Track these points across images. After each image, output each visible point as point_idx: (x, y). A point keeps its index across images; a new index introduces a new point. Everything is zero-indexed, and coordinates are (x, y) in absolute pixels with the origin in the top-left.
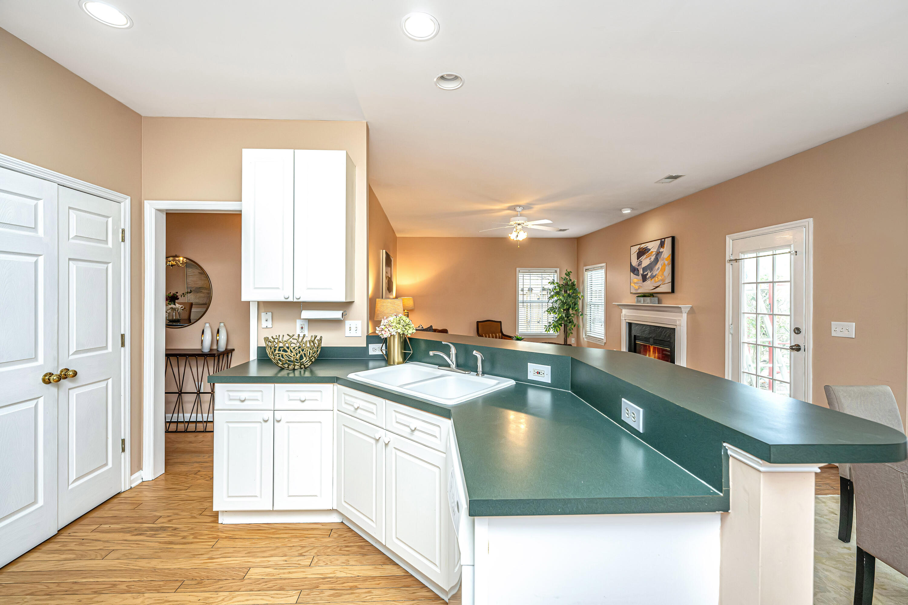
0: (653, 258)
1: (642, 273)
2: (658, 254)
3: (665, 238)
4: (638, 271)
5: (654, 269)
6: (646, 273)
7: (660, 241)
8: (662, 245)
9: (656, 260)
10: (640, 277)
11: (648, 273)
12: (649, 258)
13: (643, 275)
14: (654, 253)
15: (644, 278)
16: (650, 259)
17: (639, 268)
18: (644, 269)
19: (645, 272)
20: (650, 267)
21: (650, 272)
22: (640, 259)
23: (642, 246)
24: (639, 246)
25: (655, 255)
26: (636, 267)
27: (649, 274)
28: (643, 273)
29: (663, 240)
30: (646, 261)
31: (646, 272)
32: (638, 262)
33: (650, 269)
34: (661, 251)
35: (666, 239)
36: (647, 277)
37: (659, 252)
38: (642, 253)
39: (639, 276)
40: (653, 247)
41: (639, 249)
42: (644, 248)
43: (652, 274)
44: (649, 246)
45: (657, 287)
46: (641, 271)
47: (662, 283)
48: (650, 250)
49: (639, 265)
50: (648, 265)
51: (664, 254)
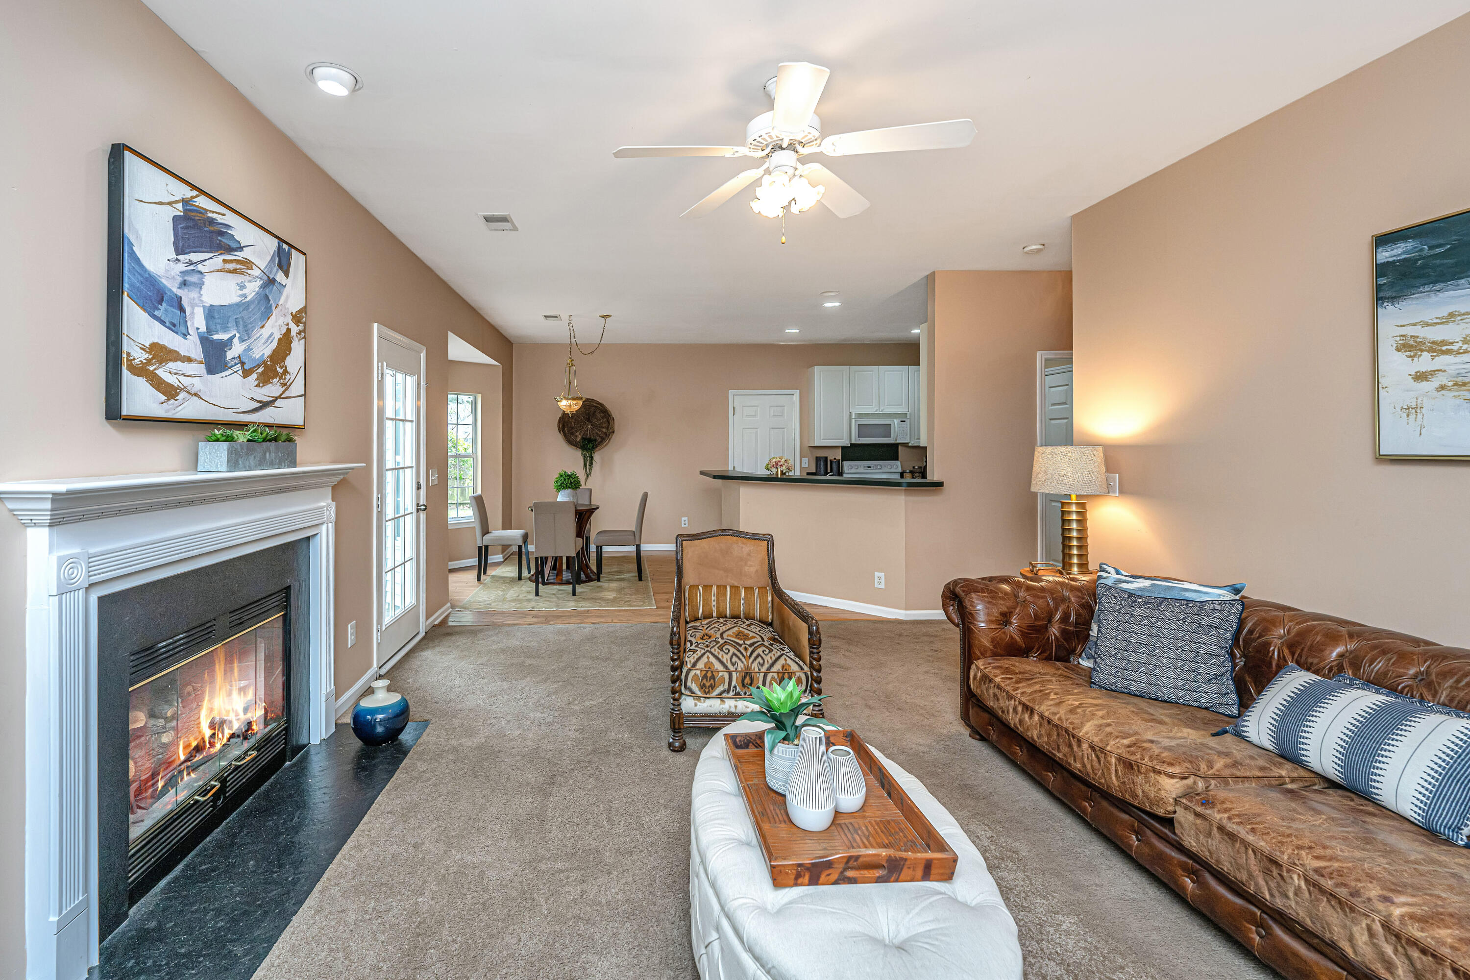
0: (252, 288)
1: (203, 329)
2: (269, 285)
3: (289, 245)
4: (182, 309)
5: (256, 333)
6: (224, 336)
7: (275, 240)
8: (283, 262)
9: (265, 305)
10: (193, 345)
11: (231, 340)
12: (238, 279)
13: (205, 341)
14: (257, 272)
15: (214, 357)
16: (241, 287)
17: (187, 297)
18: (215, 317)
19: (217, 332)
20: (241, 319)
21: (242, 341)
22: (195, 257)
23: (202, 202)
24: (189, 193)
25: (259, 283)
26: (164, 281)
27: (237, 349)
28: (210, 331)
29: (286, 246)
30: (217, 284)
31: (225, 329)
32: (182, 267)
33: (241, 328)
34: (277, 279)
35: (293, 251)
36: (230, 355)
37: (274, 281)
39: (185, 336)
40: (254, 247)
41: (185, 202)
42: (212, 221)
43: (249, 349)
44: (242, 231)
45: (264, 405)
46: (198, 321)
47: (280, 397)
48: (241, 248)
49: (184, 284)
50: (230, 306)
51: (288, 297)
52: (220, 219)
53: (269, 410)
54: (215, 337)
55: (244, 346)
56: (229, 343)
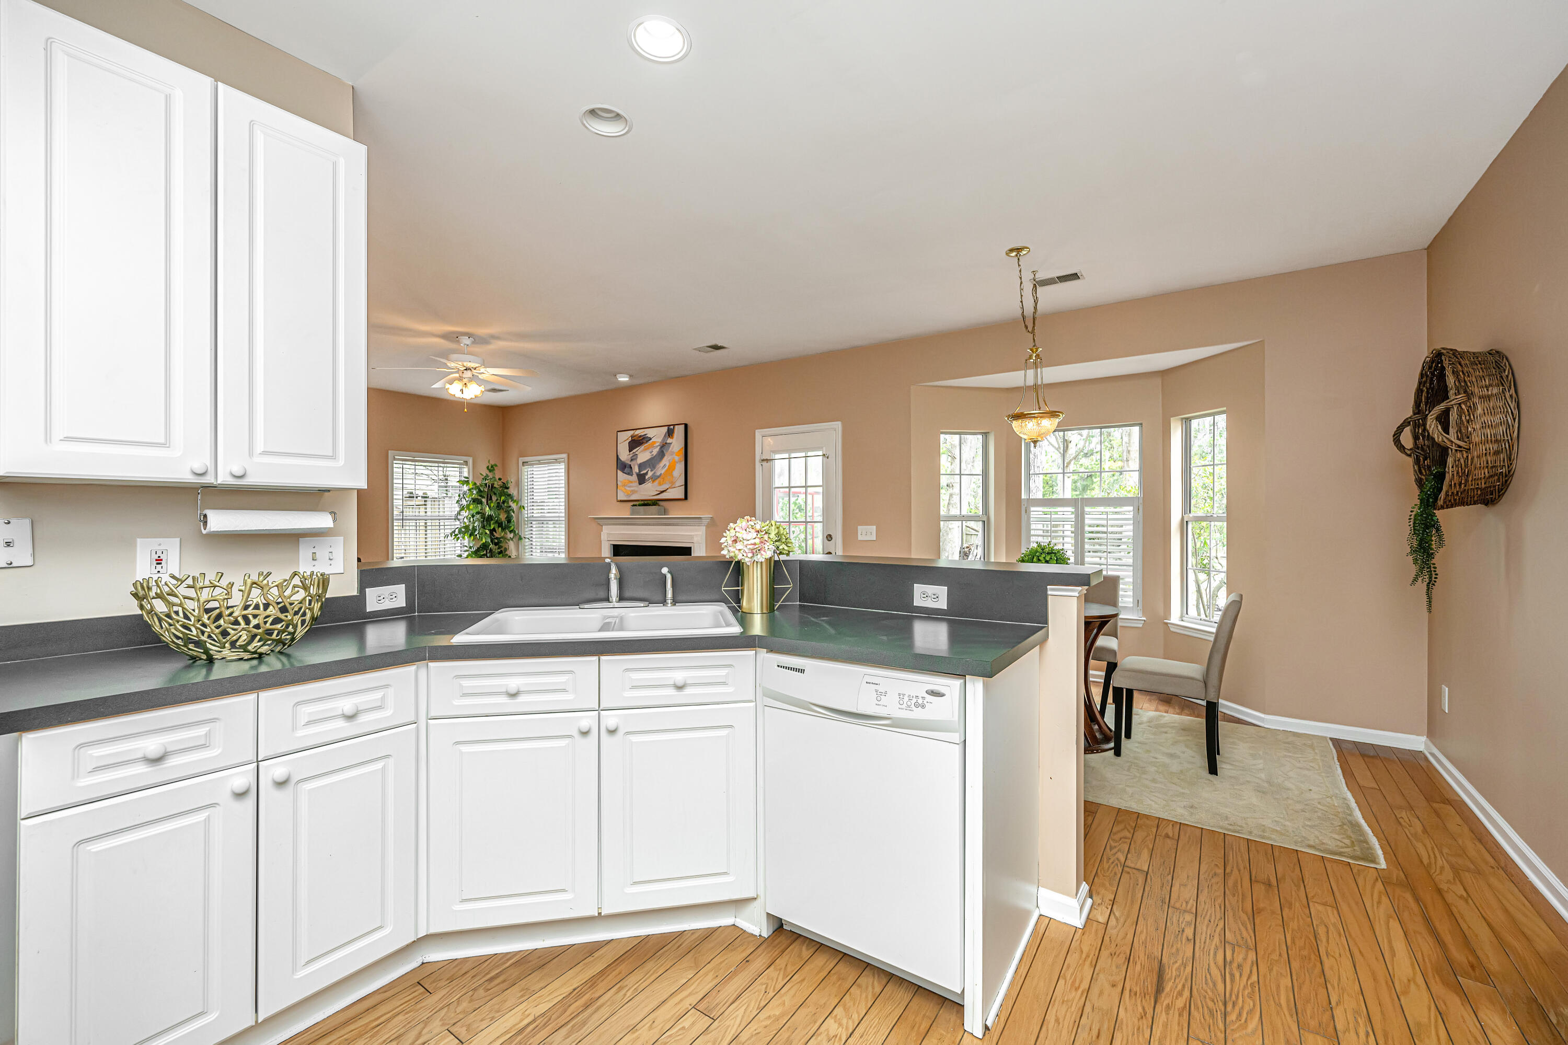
0: (656, 451)
1: (638, 471)
2: (664, 446)
3: (674, 425)
4: (631, 468)
5: (658, 466)
6: (645, 472)
7: (667, 427)
8: (670, 433)
9: (661, 454)
10: (635, 478)
11: (647, 472)
12: (650, 450)
13: (639, 475)
14: (658, 444)
15: (642, 479)
16: (651, 452)
17: (632, 464)
18: (641, 466)
19: (642, 471)
20: (652, 463)
21: (651, 471)
22: (634, 451)
23: (638, 432)
24: (631, 433)
25: (659, 447)
26: (627, 462)
27: (650, 474)
28: (640, 471)
29: (672, 427)
30: (643, 455)
31: (644, 470)
32: (631, 455)
33: (651, 467)
34: (668, 442)
35: (676, 426)
36: (647, 477)
37: (666, 443)
38: (636, 443)
39: (632, 476)
40: (657, 436)
41: (632, 437)
42: (641, 436)
43: (655, 473)
44: (650, 433)
45: (662, 492)
46: (636, 469)
47: (670, 488)
48: (651, 439)
49: (632, 460)
50: (647, 461)
51: (673, 446)
52: (643, 434)
53: (664, 493)
54: (642, 473)
55: (653, 472)
56: (647, 473)
